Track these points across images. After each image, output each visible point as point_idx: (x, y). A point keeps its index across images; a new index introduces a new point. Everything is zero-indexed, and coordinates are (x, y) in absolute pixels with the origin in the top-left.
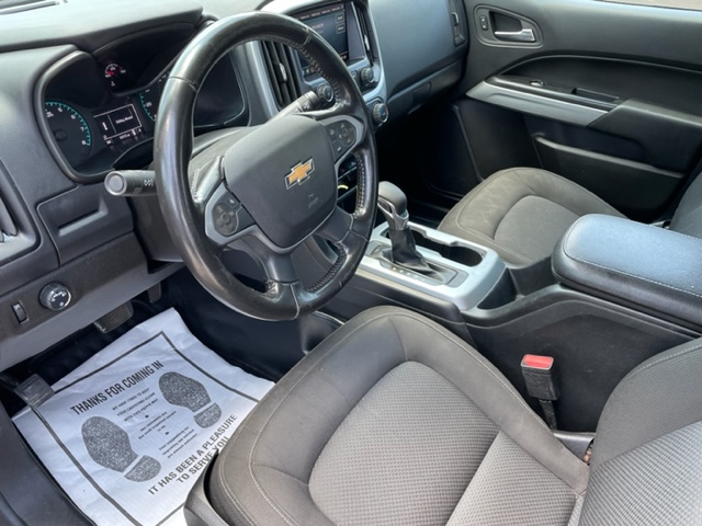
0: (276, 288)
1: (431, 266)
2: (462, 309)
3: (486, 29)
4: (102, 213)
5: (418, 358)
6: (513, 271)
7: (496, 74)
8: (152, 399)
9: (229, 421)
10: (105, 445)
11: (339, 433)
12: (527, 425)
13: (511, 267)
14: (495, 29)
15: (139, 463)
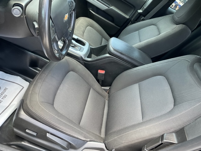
0: (56, 51)
1: (74, 45)
2: (83, 58)
6: (92, 48)
9: (5, 90)
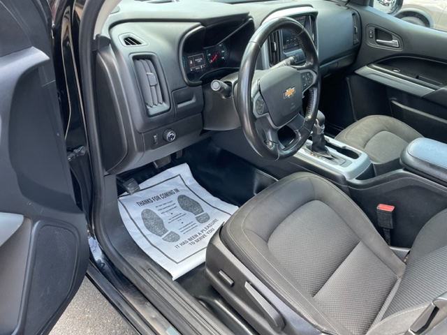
0: (271, 144)
1: (332, 156)
2: (347, 178)
3: (372, 38)
4: (193, 101)
5: (321, 199)
6: (375, 165)
7: (374, 62)
8: (175, 206)
9: (214, 222)
10: (152, 223)
11: (282, 225)
12: (375, 240)
13: (374, 163)
14: (377, 38)
15: (169, 234)
